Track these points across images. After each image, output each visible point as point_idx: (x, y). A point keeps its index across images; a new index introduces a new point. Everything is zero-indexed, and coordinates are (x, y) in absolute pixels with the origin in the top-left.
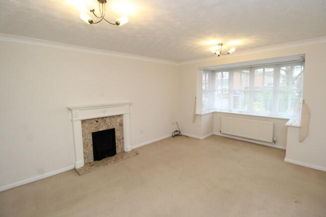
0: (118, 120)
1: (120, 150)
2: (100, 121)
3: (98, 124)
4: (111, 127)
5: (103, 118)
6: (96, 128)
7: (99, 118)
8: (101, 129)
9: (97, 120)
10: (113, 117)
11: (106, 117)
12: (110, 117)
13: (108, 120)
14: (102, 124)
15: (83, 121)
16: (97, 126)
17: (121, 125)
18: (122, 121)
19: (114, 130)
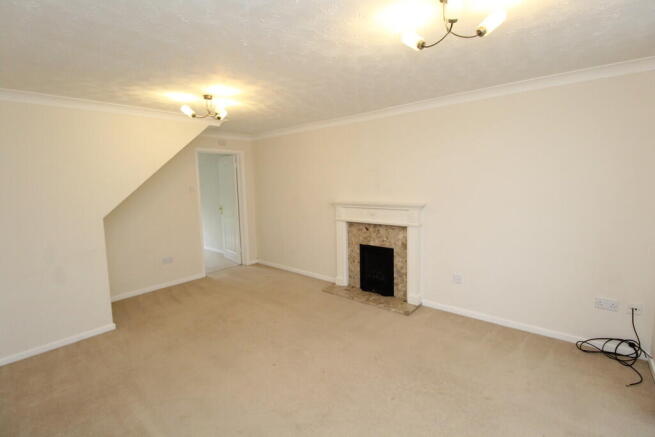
0: (401, 236)
1: (402, 293)
2: (371, 229)
3: (368, 234)
4: (387, 245)
5: (375, 225)
6: (365, 238)
7: (369, 225)
8: (372, 244)
9: (367, 226)
10: (392, 227)
11: (380, 225)
12: (386, 226)
13: (382, 231)
14: (374, 235)
15: (351, 224)
16: (365, 235)
17: (405, 246)
18: (405, 238)
19: (392, 250)
